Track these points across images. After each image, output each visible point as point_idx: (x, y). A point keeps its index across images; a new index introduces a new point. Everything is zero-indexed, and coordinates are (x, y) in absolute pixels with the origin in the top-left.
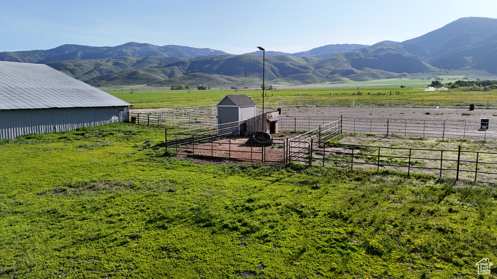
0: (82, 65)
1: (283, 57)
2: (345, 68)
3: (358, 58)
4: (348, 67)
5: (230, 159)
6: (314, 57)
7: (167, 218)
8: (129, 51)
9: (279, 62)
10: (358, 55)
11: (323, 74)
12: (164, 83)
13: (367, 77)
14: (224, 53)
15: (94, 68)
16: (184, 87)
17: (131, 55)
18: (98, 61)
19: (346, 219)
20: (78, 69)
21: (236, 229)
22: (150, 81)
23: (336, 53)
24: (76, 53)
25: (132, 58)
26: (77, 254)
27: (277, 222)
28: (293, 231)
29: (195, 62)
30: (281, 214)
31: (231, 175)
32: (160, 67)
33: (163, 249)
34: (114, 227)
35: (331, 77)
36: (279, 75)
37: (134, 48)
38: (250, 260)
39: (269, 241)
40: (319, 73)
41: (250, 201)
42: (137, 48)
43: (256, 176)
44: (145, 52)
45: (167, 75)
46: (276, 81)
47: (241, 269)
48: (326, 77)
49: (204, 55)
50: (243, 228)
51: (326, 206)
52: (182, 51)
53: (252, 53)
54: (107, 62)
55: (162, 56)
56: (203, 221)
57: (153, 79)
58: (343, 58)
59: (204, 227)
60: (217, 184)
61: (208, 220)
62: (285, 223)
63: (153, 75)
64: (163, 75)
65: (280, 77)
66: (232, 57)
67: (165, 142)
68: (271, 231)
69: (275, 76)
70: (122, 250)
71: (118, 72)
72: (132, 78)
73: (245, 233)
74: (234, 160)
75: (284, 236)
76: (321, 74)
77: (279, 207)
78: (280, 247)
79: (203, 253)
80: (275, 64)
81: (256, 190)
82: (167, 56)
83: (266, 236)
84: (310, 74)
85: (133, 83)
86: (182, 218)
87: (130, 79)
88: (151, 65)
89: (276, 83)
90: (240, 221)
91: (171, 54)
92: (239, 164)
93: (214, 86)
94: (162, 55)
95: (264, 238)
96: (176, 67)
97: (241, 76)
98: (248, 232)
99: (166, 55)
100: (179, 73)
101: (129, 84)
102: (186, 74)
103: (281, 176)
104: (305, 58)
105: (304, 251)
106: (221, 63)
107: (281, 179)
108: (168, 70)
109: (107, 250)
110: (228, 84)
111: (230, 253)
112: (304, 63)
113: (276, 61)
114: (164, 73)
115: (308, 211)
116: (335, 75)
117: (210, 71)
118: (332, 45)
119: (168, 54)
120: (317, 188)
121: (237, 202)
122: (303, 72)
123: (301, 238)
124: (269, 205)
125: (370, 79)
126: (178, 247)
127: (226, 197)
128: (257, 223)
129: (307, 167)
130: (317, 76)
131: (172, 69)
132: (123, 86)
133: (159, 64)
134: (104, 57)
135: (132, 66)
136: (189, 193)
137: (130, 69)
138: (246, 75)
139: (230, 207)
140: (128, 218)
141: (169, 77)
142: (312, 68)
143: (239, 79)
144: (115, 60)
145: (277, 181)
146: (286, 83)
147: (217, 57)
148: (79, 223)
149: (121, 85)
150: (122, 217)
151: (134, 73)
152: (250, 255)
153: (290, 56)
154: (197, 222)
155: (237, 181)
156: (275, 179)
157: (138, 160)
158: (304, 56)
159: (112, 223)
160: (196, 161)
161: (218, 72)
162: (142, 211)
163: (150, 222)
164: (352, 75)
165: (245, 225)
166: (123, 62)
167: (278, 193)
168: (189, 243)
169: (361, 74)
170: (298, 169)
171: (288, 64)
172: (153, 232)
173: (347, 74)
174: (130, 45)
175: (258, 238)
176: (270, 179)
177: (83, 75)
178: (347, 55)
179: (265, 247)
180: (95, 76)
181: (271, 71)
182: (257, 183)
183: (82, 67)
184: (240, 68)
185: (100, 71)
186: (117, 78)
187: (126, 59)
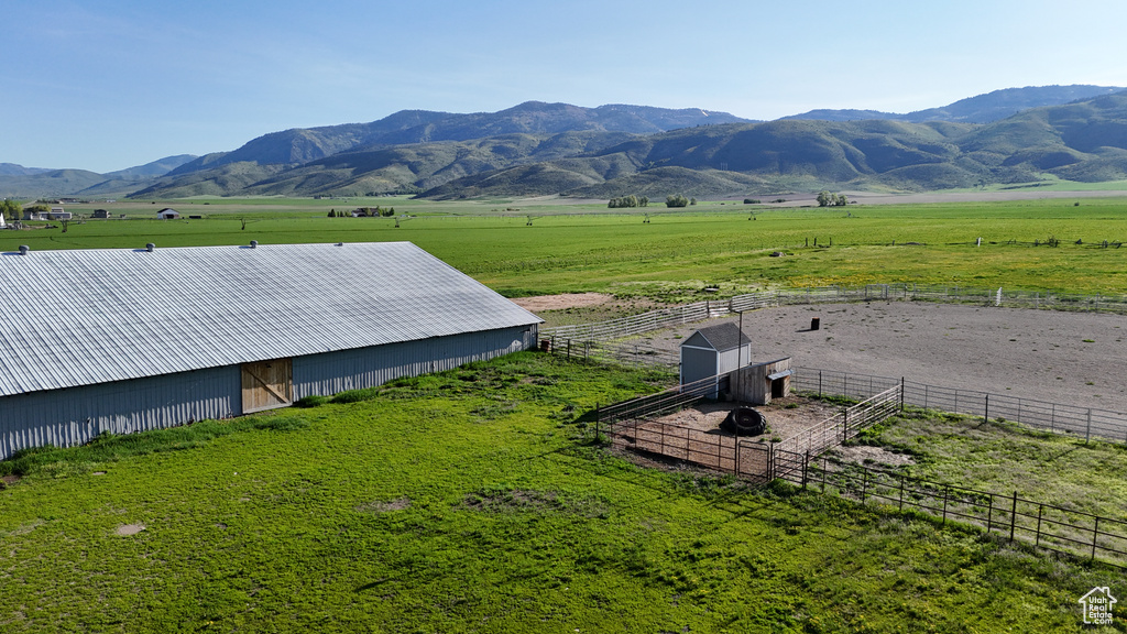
0: (432, 154)
1: (876, 124)
2: (1047, 149)
3: (1085, 121)
4: (1058, 146)
5: (688, 463)
6: (961, 121)
7: (597, 559)
8: (524, 121)
9: (866, 136)
10: (1084, 114)
11: (984, 163)
12: (595, 192)
13: (1109, 171)
14: (733, 117)
15: (454, 159)
16: (636, 202)
17: (528, 129)
18: (463, 145)
19: (806, 586)
20: (423, 161)
21: (671, 583)
22: (565, 188)
23: (1023, 109)
24: (421, 128)
25: (530, 137)
26: (515, 592)
27: (721, 580)
28: (734, 594)
29: (663, 141)
30: (729, 569)
31: (683, 496)
32: (588, 156)
33: (594, 597)
34: (543, 565)
35: (1007, 171)
36: (865, 167)
37: (535, 114)
38: (678, 621)
39: (703, 603)
40: (973, 162)
41: (698, 545)
42: (543, 115)
43: (716, 502)
44: (557, 121)
45: (601, 173)
46: (858, 183)
47: (667, 629)
48: (993, 171)
49: (685, 123)
50: (680, 583)
51: (792, 565)
52: (637, 117)
53: (800, 116)
54: (481, 145)
55: (592, 130)
56: (636, 568)
57: (573, 183)
58: (1041, 122)
59: (637, 576)
60: (661, 511)
61: (642, 569)
62: (730, 583)
63: (572, 173)
64: (593, 173)
65: (869, 173)
66: (750, 127)
67: (595, 408)
68: (710, 591)
69: (856, 171)
70: (554, 593)
71: (502, 167)
72: (530, 181)
73: (681, 590)
74: (694, 464)
75: (722, 599)
76: (977, 164)
77: (731, 558)
78: (713, 611)
79: (633, 607)
80: (858, 143)
81: (711, 527)
82: (603, 130)
83: (703, 596)
84: (948, 165)
85: (531, 192)
86: (614, 561)
87: (524, 182)
88: (569, 151)
89: (856, 186)
90: (678, 574)
91: (613, 125)
92: (698, 475)
93: (704, 197)
94: (593, 127)
95: (699, 599)
96: (622, 154)
97: (770, 172)
98: (683, 589)
99: (601, 128)
100: (628, 170)
101: (523, 194)
102: (642, 169)
103: (755, 505)
104: (936, 126)
105: (737, 618)
106: (724, 142)
107: (753, 510)
108: (605, 162)
109: (541, 591)
110: (736, 190)
111: (659, 611)
112: (933, 137)
113: (860, 134)
114: (597, 167)
115: (764, 570)
116: (1018, 166)
117: (699, 162)
118: (1012, 90)
119: (606, 126)
120: (793, 533)
121: (681, 544)
122: (930, 161)
123: (741, 603)
124: (719, 554)
125: (1117, 176)
126: (609, 597)
127: (668, 536)
128: (695, 580)
129: (798, 491)
130: (968, 168)
131: (614, 158)
132: (510, 199)
133: (586, 149)
134: (475, 136)
135: (530, 155)
136: (624, 523)
137: (527, 161)
138: (782, 170)
139: (671, 552)
140: (555, 553)
141: (606, 177)
142: (956, 149)
143: (765, 180)
144: (497, 141)
145: (745, 514)
146: (882, 187)
147: (716, 129)
148: (507, 554)
149: (507, 195)
150: (549, 551)
151: (534, 170)
152: (679, 616)
153: (897, 123)
154: (630, 569)
155: (688, 509)
156: (743, 509)
157: (558, 451)
158: (934, 119)
159: (541, 558)
160: (639, 459)
161: (715, 164)
162: (570, 545)
163: (579, 562)
164: (1067, 166)
165: (683, 579)
166: (512, 146)
167: (738, 536)
168: (619, 594)
169: (1091, 163)
170: (784, 493)
171: (890, 140)
172: (584, 576)
173: (1051, 162)
174: (528, 107)
175: (693, 597)
176: (736, 508)
177: (435, 174)
178: (1053, 115)
179: (697, 609)
180: (457, 176)
181: (845, 159)
182: (716, 516)
183: (432, 158)
184: (769, 152)
185: (466, 165)
186: (500, 181)
187: (518, 138)
